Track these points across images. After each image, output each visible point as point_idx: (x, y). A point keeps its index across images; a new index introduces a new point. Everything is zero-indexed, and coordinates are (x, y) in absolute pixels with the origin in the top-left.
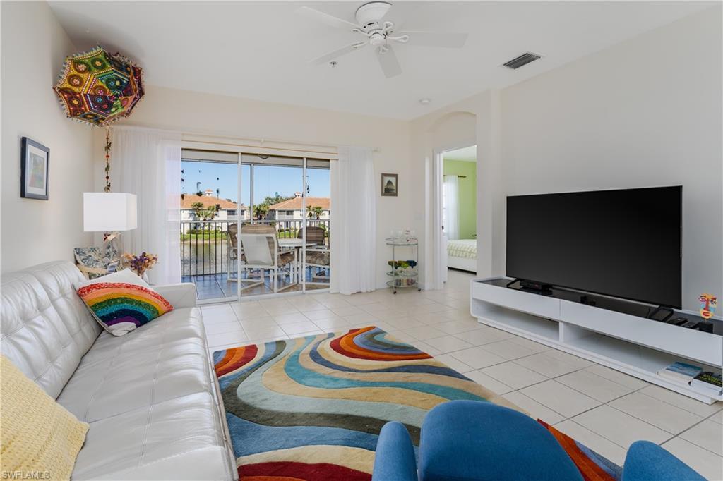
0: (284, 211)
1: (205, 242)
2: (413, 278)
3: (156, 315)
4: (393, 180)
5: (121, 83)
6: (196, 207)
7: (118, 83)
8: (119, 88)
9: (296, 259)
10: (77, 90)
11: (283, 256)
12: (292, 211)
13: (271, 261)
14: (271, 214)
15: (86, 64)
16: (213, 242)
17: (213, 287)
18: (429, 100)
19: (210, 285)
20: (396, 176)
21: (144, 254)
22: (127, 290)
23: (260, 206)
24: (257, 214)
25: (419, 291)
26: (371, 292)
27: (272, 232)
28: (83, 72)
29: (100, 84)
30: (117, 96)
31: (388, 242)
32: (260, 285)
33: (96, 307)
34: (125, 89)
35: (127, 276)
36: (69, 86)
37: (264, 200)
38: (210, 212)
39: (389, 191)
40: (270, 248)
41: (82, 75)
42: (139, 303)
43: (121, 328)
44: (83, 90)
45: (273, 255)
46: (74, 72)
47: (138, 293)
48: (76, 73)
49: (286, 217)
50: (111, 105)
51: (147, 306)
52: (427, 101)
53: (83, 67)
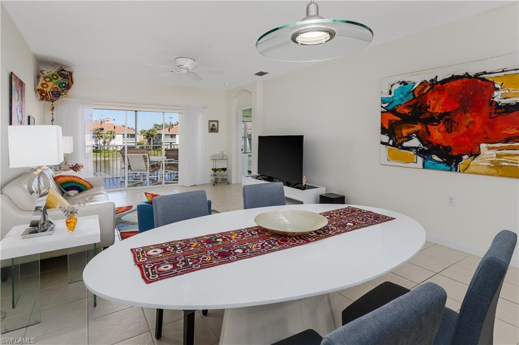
0: (169, 135)
1: (106, 159)
2: (225, 177)
3: (86, 189)
4: (215, 124)
5: (65, 84)
6: (97, 132)
7: (64, 85)
8: (64, 87)
9: (161, 168)
10: (45, 89)
11: (153, 166)
12: (175, 135)
13: (146, 168)
14: (158, 137)
15: (49, 78)
16: (111, 159)
17: (111, 185)
18: (230, 84)
19: (109, 184)
20: (217, 121)
21: (77, 164)
22: (73, 178)
23: (150, 131)
24: (147, 137)
25: (228, 184)
26: (202, 185)
27: (146, 153)
28: (48, 82)
29: (56, 86)
30: (63, 90)
31: (212, 158)
32: (140, 183)
33: (62, 184)
34: (67, 87)
35: (71, 173)
36: (41, 88)
37: (153, 126)
38: (108, 135)
39: (213, 130)
40: (145, 161)
41: (47, 83)
42: (79, 183)
43: (72, 193)
44: (48, 89)
45: (146, 165)
46: (44, 82)
47: (78, 179)
48: (45, 82)
49: (170, 140)
50: (60, 95)
51: (82, 185)
52: (228, 84)
53: (48, 80)
